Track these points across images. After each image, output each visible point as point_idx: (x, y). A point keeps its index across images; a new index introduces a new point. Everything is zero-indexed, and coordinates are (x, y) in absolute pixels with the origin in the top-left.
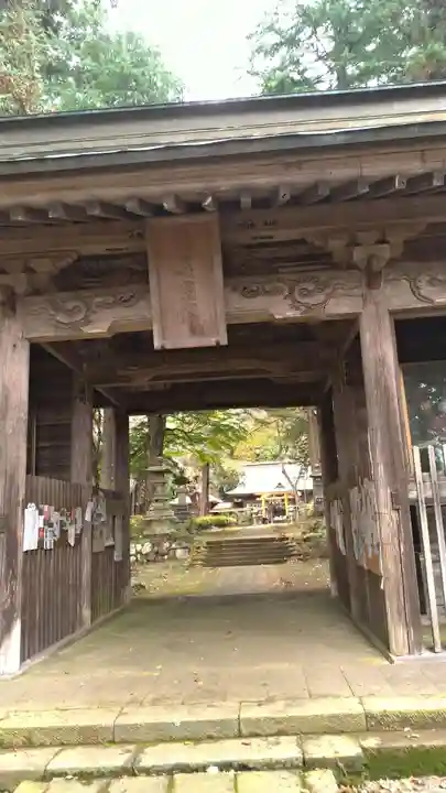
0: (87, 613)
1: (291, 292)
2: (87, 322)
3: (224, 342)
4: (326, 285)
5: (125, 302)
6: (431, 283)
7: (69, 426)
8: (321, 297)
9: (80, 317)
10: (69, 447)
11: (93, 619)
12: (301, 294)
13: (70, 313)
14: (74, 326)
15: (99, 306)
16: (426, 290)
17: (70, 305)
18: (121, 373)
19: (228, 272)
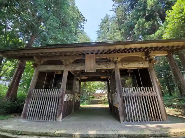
0: (73, 111)
1: (105, 65)
2: (76, 68)
3: (95, 71)
4: (110, 64)
5: (82, 65)
6: (124, 64)
7: (73, 83)
8: (109, 66)
9: (75, 67)
10: (73, 86)
11: (74, 112)
12: (106, 65)
13: (74, 67)
14: (74, 69)
15: (78, 66)
16: (124, 65)
17: (74, 66)
18: (81, 76)
19: (96, 62)
